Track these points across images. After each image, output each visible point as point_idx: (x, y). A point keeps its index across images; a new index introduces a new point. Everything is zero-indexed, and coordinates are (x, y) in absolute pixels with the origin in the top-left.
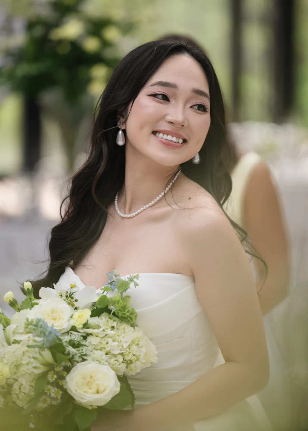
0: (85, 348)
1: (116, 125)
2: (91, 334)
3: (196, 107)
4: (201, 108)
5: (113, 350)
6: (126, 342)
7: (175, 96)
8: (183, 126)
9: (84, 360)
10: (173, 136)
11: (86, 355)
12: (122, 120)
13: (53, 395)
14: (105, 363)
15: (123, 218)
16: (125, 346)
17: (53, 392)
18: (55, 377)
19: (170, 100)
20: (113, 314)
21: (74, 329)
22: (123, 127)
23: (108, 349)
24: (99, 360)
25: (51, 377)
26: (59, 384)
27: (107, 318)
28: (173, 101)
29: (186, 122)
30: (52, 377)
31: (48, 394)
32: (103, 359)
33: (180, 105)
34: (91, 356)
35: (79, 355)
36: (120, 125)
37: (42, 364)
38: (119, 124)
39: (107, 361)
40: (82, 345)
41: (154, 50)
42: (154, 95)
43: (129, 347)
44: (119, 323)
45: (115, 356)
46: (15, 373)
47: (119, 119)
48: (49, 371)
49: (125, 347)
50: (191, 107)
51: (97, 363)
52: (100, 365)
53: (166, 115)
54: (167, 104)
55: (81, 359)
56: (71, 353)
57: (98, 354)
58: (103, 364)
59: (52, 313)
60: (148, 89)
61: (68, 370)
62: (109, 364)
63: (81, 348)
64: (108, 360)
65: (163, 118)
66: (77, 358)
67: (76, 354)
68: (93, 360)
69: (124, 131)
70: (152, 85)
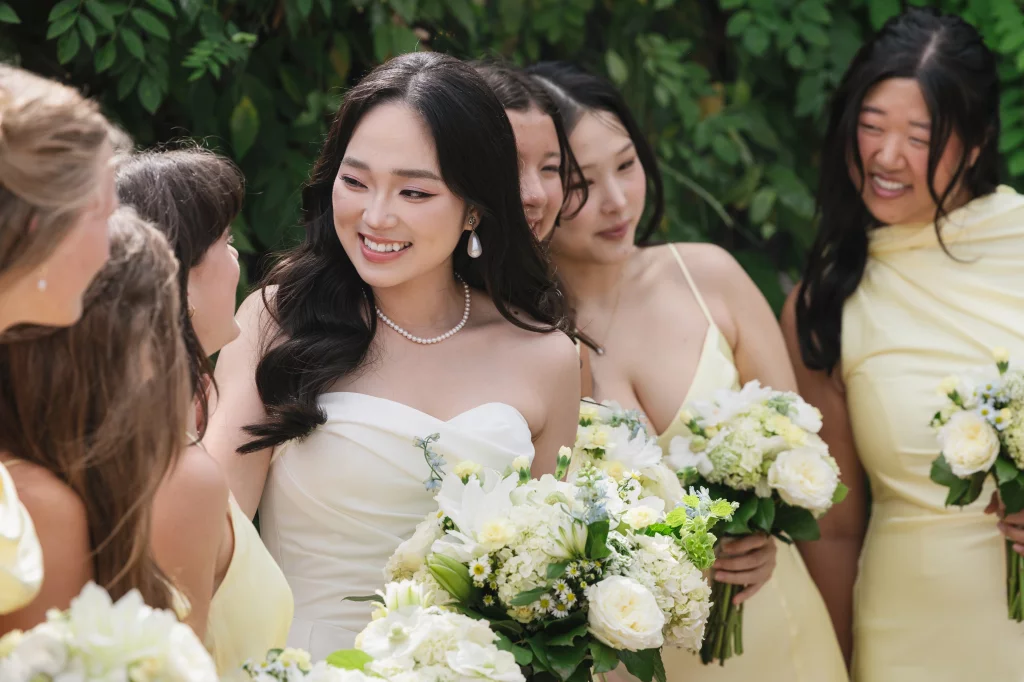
0: (630, 559)
2: (645, 549)
9: (624, 574)
13: (563, 597)
18: (578, 573)
25: (572, 571)
26: (579, 587)
27: (672, 543)
31: (557, 593)
34: (635, 574)
35: (620, 564)
37: (568, 546)
48: (572, 560)
55: (620, 571)
56: (611, 555)
63: (626, 557)
66: (615, 565)
67: (616, 561)
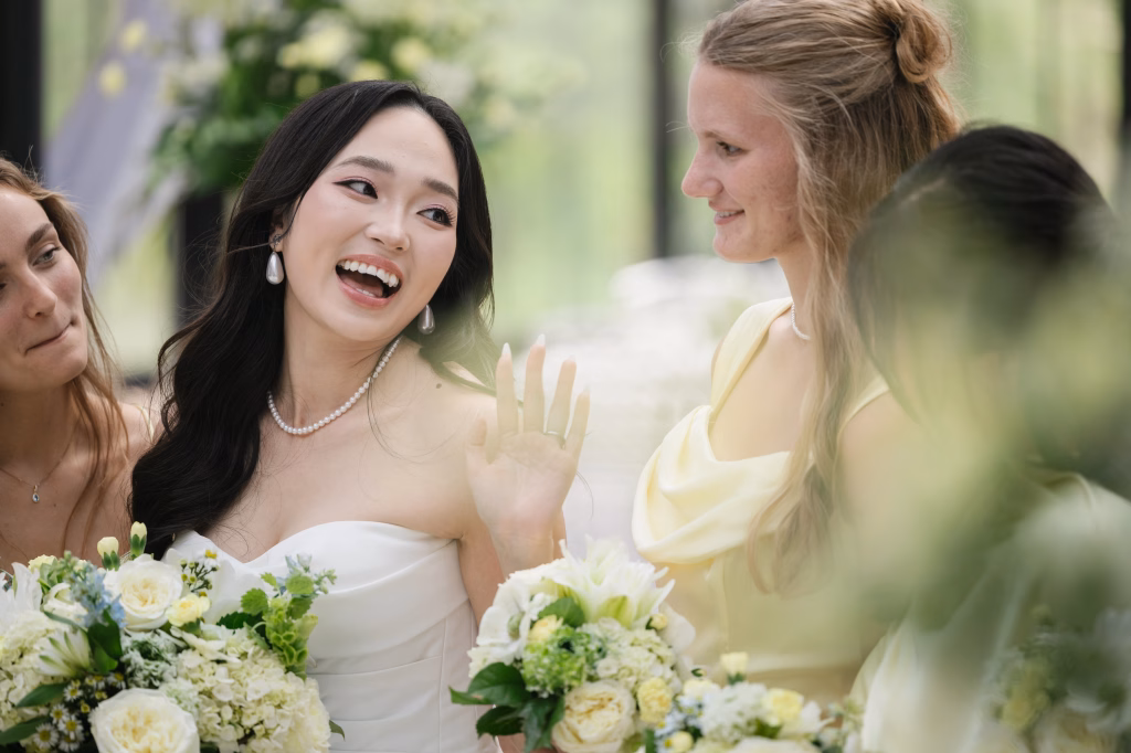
0: (163, 665)
1: (267, 240)
2: (194, 649)
3: (431, 214)
4: (441, 216)
5: (219, 692)
6: (257, 692)
7: (389, 189)
8: (400, 249)
9: (151, 686)
10: (378, 268)
11: (161, 680)
12: (279, 232)
13: (62, 727)
14: (189, 708)
15: (292, 435)
16: (252, 696)
17: (65, 720)
18: (80, 693)
19: (378, 194)
20: (257, 630)
21: (167, 628)
22: (278, 247)
23: (208, 685)
24: (180, 697)
25: (71, 693)
26: (81, 709)
27: (245, 635)
28: (383, 199)
29: (407, 241)
30: (73, 691)
31: (55, 721)
32: (190, 700)
33: (399, 209)
34: (170, 684)
35: (146, 673)
36: (274, 241)
37: (65, 661)
38: (271, 239)
39: (197, 706)
40: (162, 659)
41: (351, 97)
42: (347, 184)
43: (259, 702)
44: (262, 652)
45: (220, 704)
46: (13, 663)
47: (274, 231)
48: (75, 679)
49: (249, 699)
50: (419, 213)
51: (172, 702)
52: (177, 707)
53: (369, 225)
54: (371, 203)
55: (147, 683)
56: (132, 663)
57: (184, 685)
58: (185, 709)
59: (145, 587)
60: (337, 170)
61: (112, 691)
62: (200, 714)
63: (158, 663)
64: (201, 706)
65: (361, 230)
66: (139, 677)
67: (141, 670)
68: (169, 695)
69: (280, 255)
70: (344, 163)
